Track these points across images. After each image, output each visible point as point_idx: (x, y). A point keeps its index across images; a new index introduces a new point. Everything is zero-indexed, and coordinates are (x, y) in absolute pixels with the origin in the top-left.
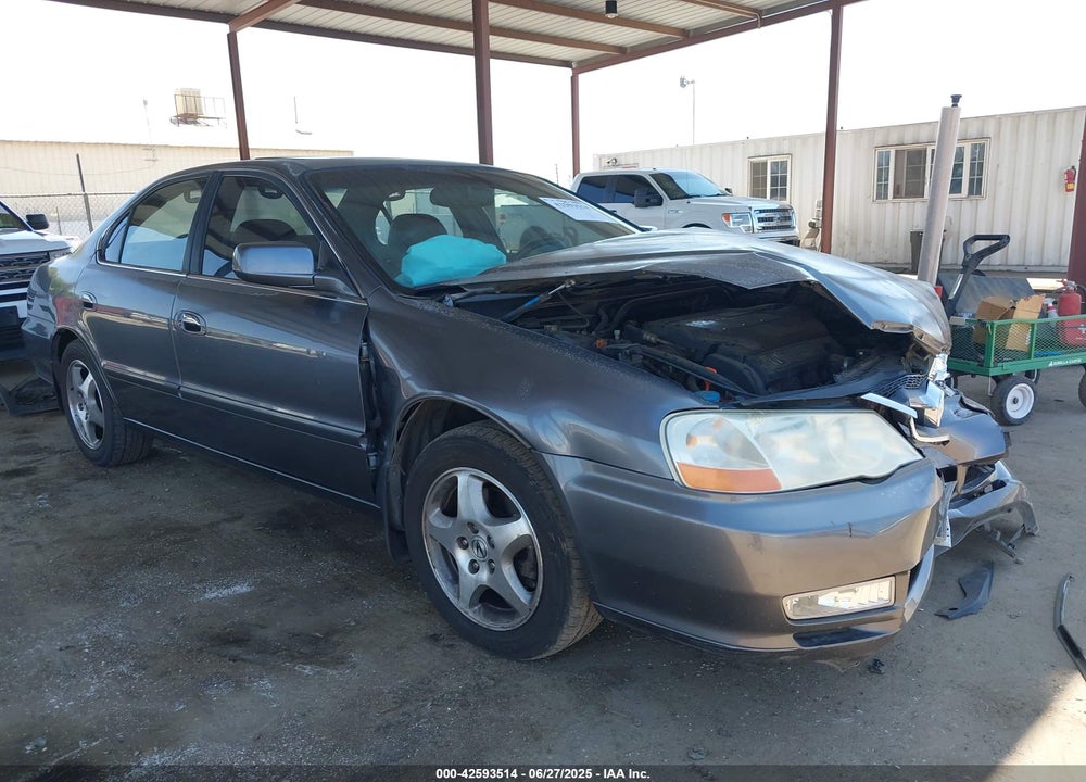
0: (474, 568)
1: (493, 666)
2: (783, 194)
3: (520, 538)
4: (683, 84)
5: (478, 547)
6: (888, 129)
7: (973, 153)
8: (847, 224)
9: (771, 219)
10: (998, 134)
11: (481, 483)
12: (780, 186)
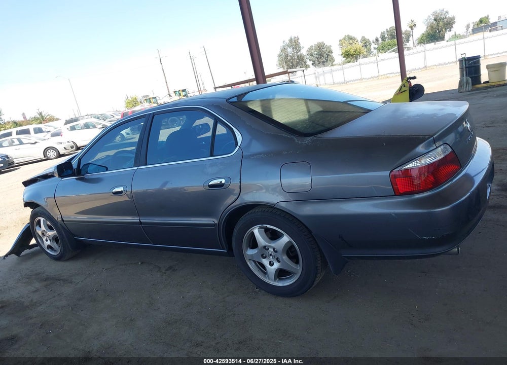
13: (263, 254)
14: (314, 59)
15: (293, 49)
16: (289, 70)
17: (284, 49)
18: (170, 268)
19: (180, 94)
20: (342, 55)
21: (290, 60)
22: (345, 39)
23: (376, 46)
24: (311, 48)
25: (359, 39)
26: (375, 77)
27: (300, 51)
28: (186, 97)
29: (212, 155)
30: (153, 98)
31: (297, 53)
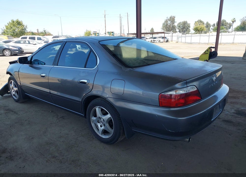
13: (99, 121)
14: (180, 29)
15: (171, 22)
16: (165, 32)
17: (166, 21)
18: (63, 117)
19: (110, 34)
20: (193, 29)
21: (168, 27)
22: (198, 21)
23: (213, 28)
24: (180, 23)
25: (205, 23)
26: (206, 43)
27: (174, 23)
28: (113, 36)
29: (85, 67)
30: (98, 33)
31: (172, 24)
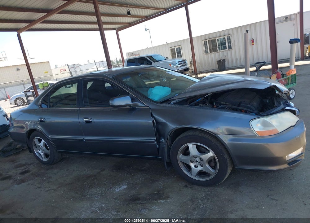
0: (196, 167)
1: (206, 189)
2: (181, 56)
3: (211, 157)
4: (146, 30)
5: (197, 161)
6: (205, 35)
7: (228, 39)
8: (199, 61)
9: (181, 64)
10: (233, 33)
11: (195, 146)
12: (180, 54)
